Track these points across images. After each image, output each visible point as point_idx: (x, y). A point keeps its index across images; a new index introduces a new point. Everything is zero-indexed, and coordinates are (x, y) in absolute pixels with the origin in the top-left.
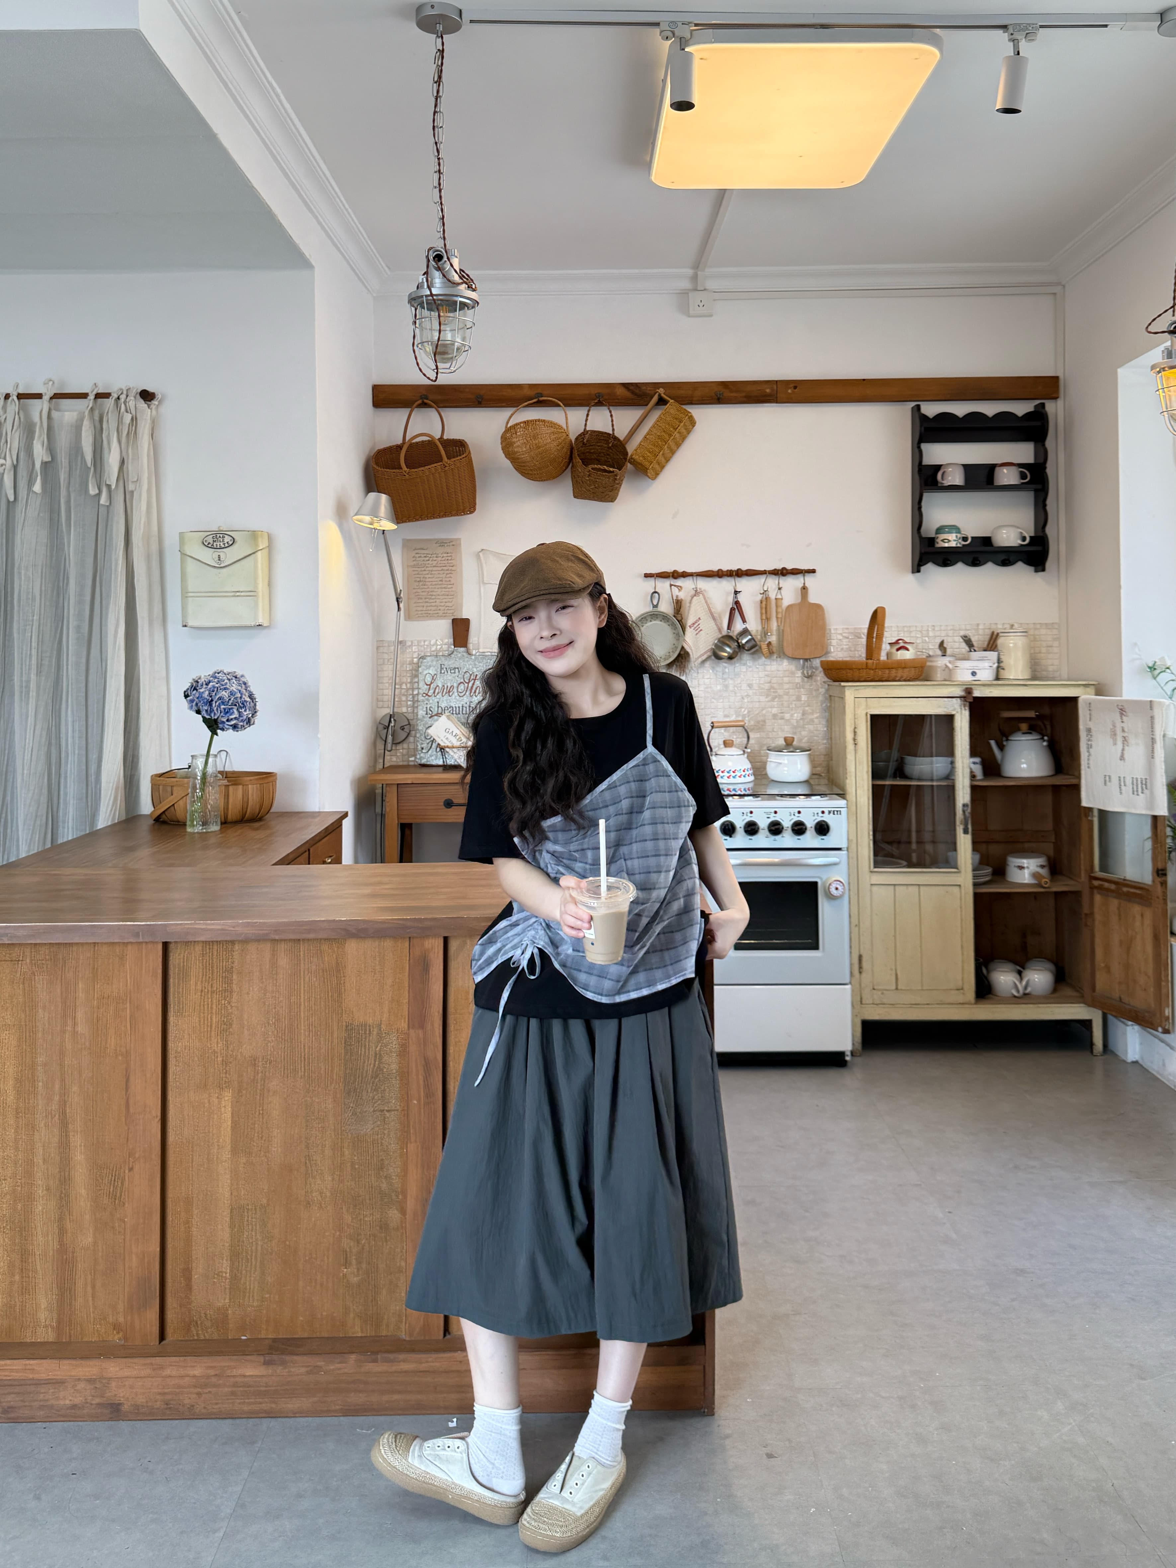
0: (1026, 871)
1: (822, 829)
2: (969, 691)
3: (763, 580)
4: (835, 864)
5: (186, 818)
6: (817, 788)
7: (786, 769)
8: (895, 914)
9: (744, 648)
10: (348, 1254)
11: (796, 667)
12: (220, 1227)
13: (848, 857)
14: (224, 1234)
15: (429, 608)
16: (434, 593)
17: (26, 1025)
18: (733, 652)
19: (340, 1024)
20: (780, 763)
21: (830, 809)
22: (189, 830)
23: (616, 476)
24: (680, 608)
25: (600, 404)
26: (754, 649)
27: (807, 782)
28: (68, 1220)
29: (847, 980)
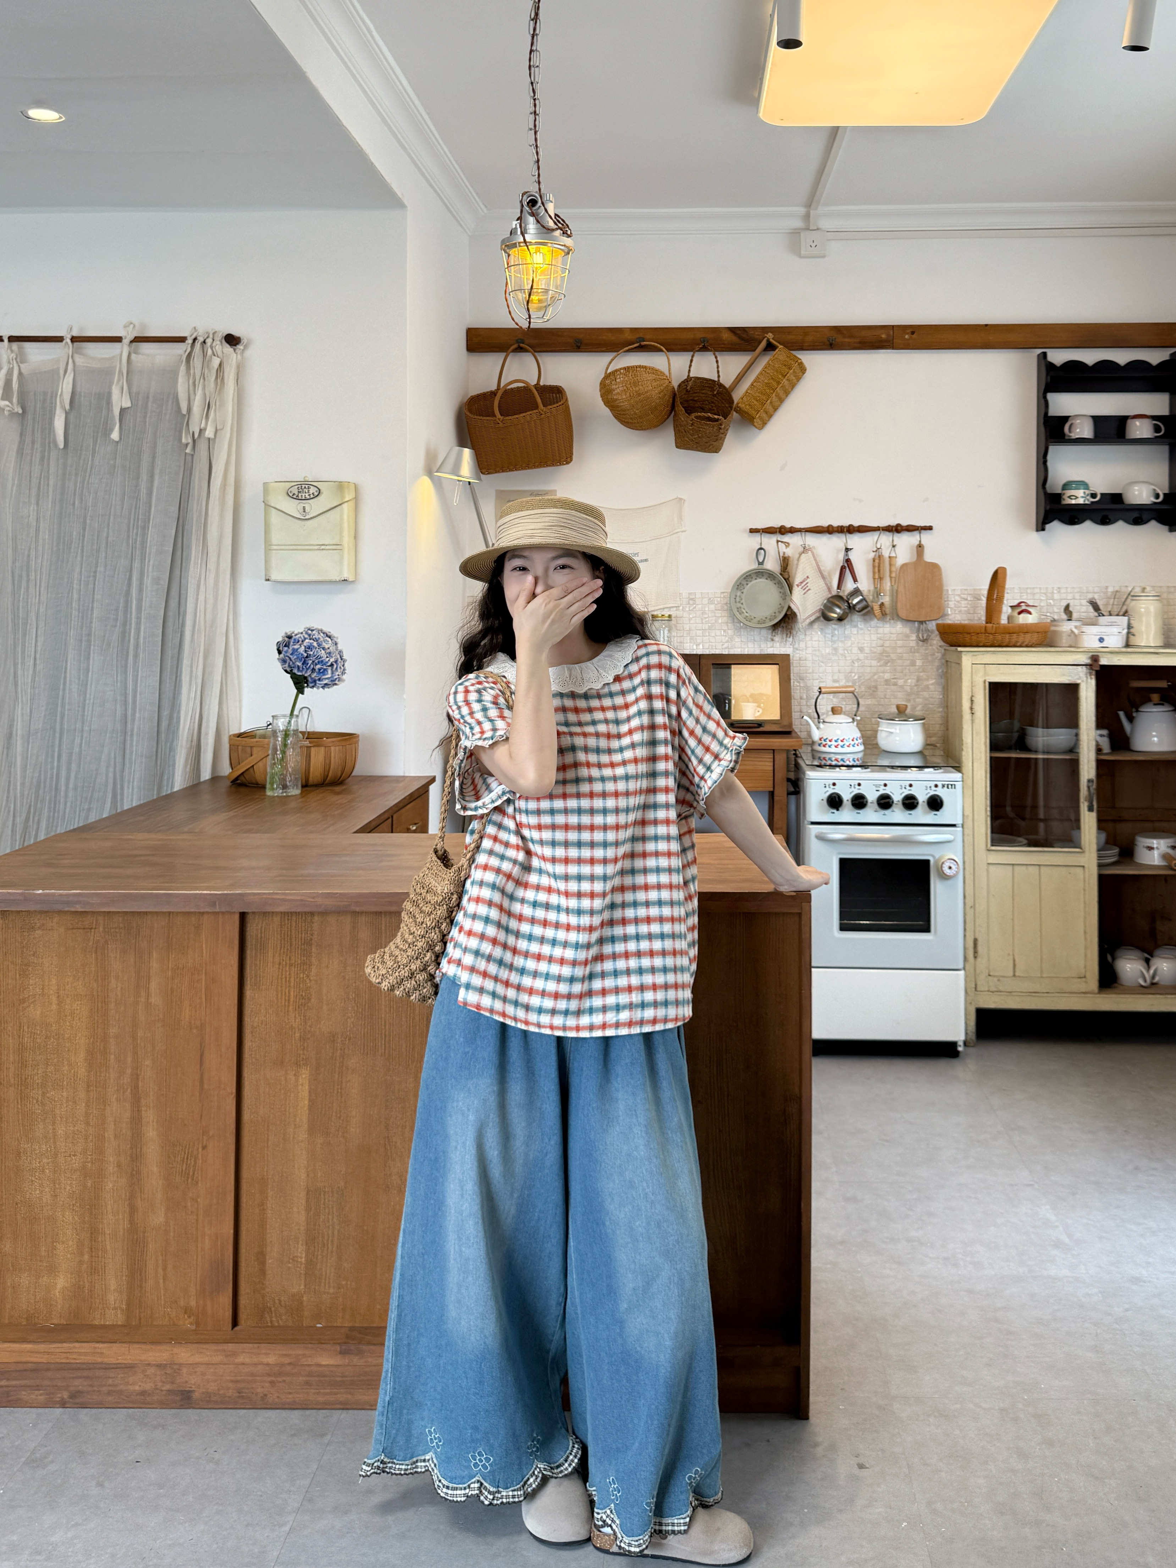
0: (1156, 853)
1: (935, 803)
2: (1095, 658)
3: (876, 538)
4: (949, 842)
5: (266, 781)
6: (932, 759)
7: (898, 738)
8: (1012, 896)
9: (854, 609)
11: (911, 630)
12: (295, 1210)
13: (963, 835)
14: (299, 1217)
17: (98, 996)
18: (843, 614)
20: (892, 733)
21: (944, 783)
22: (269, 793)
23: (721, 425)
24: (787, 565)
25: (704, 349)
26: (866, 610)
27: (920, 753)
28: (139, 1199)
29: (961, 966)
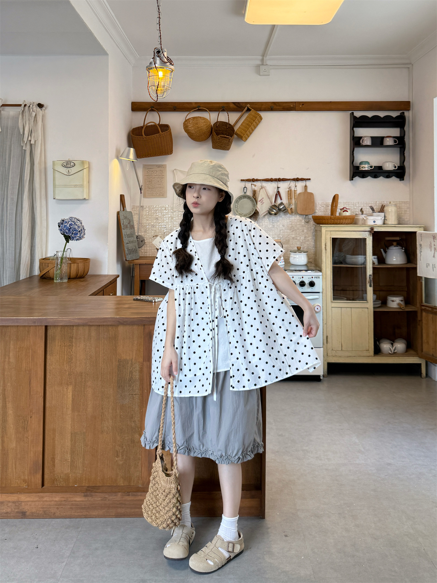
0: (395, 303)
1: (312, 284)
2: (372, 229)
3: (289, 183)
4: (317, 299)
5: (54, 276)
6: (311, 267)
7: (298, 260)
8: (341, 320)
9: (281, 210)
10: (118, 452)
11: (302, 218)
12: (67, 441)
13: (322, 297)
14: (68, 443)
15: (153, 193)
16: (155, 187)
18: (276, 212)
19: (116, 359)
20: (295, 257)
21: (315, 276)
22: (55, 281)
23: (230, 140)
24: (255, 194)
25: (223, 110)
26: (285, 211)
27: (306, 265)
28: (5, 438)
29: (321, 346)
